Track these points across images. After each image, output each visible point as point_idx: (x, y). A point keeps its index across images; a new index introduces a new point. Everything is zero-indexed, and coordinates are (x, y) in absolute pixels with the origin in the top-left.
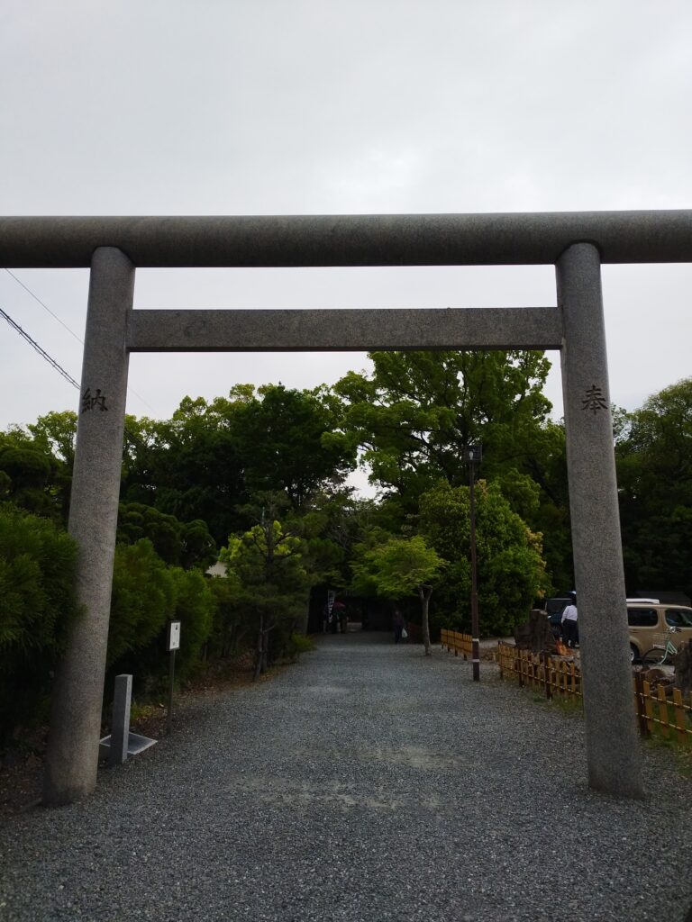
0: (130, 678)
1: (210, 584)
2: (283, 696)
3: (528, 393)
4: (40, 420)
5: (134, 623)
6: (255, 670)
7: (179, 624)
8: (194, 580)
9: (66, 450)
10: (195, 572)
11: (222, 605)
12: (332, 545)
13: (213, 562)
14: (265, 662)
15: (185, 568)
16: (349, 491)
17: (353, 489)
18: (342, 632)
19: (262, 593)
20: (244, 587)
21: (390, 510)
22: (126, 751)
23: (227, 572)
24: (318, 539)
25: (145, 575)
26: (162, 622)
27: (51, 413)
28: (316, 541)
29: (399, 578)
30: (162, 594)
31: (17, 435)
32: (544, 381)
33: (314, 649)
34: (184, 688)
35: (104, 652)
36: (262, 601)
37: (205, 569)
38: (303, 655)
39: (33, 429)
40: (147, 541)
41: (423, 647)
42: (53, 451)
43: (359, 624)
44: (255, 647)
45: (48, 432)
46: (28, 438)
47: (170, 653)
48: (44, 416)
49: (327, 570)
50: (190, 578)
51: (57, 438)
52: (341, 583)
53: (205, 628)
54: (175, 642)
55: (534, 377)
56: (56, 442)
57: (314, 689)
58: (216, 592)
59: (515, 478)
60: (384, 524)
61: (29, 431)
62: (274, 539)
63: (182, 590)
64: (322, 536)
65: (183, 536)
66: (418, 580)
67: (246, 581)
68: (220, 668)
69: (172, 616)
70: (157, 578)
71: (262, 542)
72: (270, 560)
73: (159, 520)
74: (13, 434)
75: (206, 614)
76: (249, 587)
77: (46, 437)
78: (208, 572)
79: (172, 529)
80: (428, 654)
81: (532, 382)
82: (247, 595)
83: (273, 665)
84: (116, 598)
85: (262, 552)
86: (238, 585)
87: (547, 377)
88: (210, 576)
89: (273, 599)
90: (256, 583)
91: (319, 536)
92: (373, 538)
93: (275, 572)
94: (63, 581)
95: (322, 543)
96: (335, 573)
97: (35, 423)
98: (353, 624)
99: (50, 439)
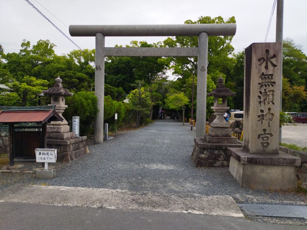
0: (108, 124)
1: (124, 105)
2: (142, 132)
3: (225, 45)
4: (71, 52)
5: (108, 113)
6: (136, 127)
7: (117, 114)
8: (120, 104)
9: (80, 62)
10: (120, 102)
11: (127, 110)
12: (159, 94)
13: (125, 99)
14: (139, 125)
15: (118, 101)
16: (167, 77)
17: (168, 76)
18: (164, 119)
19: (137, 107)
20: (133, 106)
21: (178, 84)
22: (107, 139)
23: (129, 101)
24: (155, 93)
25: (110, 103)
26: (113, 113)
27: (74, 50)
28: (154, 93)
29: (175, 104)
30: (113, 107)
31: (64, 57)
32: (231, 41)
33: (154, 123)
34: (118, 130)
35: (103, 118)
36: (138, 109)
37: (123, 101)
38: (150, 124)
39: (69, 55)
40: (109, 96)
41: (182, 123)
42: (75, 62)
43: (170, 117)
44: (136, 121)
45: (73, 56)
46: (68, 58)
47: (115, 120)
48: (72, 51)
49: (158, 101)
50: (119, 104)
51: (76, 58)
52: (162, 105)
53: (123, 116)
54: (116, 118)
55: (227, 40)
56: (76, 59)
57: (150, 131)
58: (126, 107)
59: (217, 74)
60: (176, 88)
61: (68, 56)
62: (141, 93)
63: (117, 107)
64: (156, 91)
65: (117, 92)
66: (180, 105)
67: (134, 104)
68: (127, 126)
69: (115, 112)
70: (112, 104)
71: (138, 94)
72: (140, 99)
73: (110, 88)
74: (63, 57)
75: (123, 112)
76: (134, 106)
77: (73, 58)
78: (124, 101)
79: (114, 90)
80: (184, 125)
81: (227, 41)
82: (134, 108)
83: (141, 126)
84: (104, 108)
85: (138, 97)
86: (131, 105)
87: (232, 40)
88: (124, 103)
89: (141, 109)
90: (136, 105)
91: (155, 91)
92: (172, 92)
93: (141, 102)
94: (95, 105)
95: (156, 94)
96: (160, 102)
97: (69, 53)
98: (168, 117)
99: (74, 59)
